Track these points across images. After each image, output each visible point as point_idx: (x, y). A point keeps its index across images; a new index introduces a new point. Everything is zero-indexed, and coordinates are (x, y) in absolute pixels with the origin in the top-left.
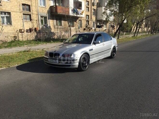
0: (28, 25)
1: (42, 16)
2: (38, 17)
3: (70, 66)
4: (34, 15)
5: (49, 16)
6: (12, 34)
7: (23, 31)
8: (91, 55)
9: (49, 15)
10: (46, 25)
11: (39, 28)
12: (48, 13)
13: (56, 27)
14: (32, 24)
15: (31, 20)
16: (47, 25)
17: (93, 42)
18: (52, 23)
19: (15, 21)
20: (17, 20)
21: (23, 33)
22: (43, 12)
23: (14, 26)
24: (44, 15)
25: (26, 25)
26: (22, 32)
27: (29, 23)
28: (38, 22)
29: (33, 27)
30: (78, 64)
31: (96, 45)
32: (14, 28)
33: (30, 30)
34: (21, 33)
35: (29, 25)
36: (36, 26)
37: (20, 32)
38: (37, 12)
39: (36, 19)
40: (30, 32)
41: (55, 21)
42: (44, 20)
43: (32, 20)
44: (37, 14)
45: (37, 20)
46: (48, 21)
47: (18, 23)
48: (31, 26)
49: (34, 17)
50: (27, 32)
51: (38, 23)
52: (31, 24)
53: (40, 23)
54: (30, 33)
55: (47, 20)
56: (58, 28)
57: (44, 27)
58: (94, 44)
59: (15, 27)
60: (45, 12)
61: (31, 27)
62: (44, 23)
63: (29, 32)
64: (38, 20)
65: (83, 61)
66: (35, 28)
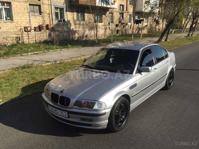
0: (36, 21)
1: (57, 7)
2: (50, 9)
4: (45, 6)
5: (66, 7)
6: (13, 33)
7: (29, 29)
8: (132, 97)
10: (62, 20)
11: (52, 24)
12: (66, 3)
13: (78, 22)
14: (43, 19)
15: (40, 12)
16: (64, 20)
17: (137, 69)
18: (71, 17)
19: (18, 15)
20: (20, 14)
21: (29, 33)
23: (17, 22)
24: (60, 5)
25: (34, 21)
26: (27, 31)
27: (37, 17)
28: (51, 16)
29: (43, 23)
32: (17, 25)
33: (40, 28)
34: (27, 33)
35: (39, 21)
36: (48, 22)
37: (25, 31)
38: (50, 2)
39: (48, 12)
40: (40, 30)
41: (75, 14)
42: (60, 13)
43: (42, 13)
44: (50, 4)
45: (49, 14)
46: (65, 14)
47: (23, 18)
49: (45, 9)
50: (35, 30)
51: (51, 18)
52: (41, 19)
53: (54, 17)
54: (39, 32)
55: (64, 13)
56: (80, 24)
59: (18, 23)
60: (61, 1)
61: (41, 24)
62: (60, 18)
63: (39, 30)
64: (51, 13)
65: (117, 112)
66: (46, 24)
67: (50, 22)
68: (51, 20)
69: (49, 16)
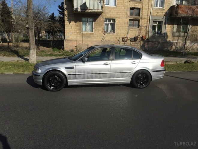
0: (133, 33)
1: (155, 20)
2: (148, 22)
4: (143, 20)
6: (113, 42)
7: (125, 39)
9: (166, 19)
10: (159, 32)
11: (148, 35)
12: (166, 16)
13: (177, 34)
16: (161, 32)
18: (170, 29)
19: (119, 28)
20: (121, 28)
21: (125, 42)
22: (157, 15)
23: (117, 34)
24: (159, 19)
25: (131, 33)
26: (124, 41)
27: (135, 30)
28: (148, 28)
32: (117, 36)
33: (135, 39)
34: (124, 42)
35: (135, 33)
36: (143, 34)
37: (122, 41)
38: (149, 17)
39: (146, 25)
41: (176, 26)
42: (158, 25)
43: (139, 27)
44: (149, 18)
45: (146, 27)
46: (163, 27)
47: (122, 31)
48: (138, 33)
49: (143, 23)
50: (131, 40)
51: (148, 30)
53: (151, 29)
54: (134, 42)
56: (179, 36)
57: (156, 34)
59: (119, 35)
61: (137, 35)
62: (157, 30)
63: (134, 41)
64: (148, 26)
66: (142, 36)
67: (146, 34)
68: (147, 32)
69: (146, 29)
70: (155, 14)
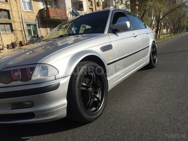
0: (8, 38)
1: (29, 24)
2: (22, 26)
3: (31, 115)
4: (16, 24)
5: (39, 24)
7: (1, 47)
8: (108, 64)
9: (38, 22)
10: (36, 36)
11: (25, 40)
12: (38, 20)
14: (15, 36)
15: (12, 30)
16: (38, 36)
18: (45, 32)
21: (2, 51)
22: (29, 18)
24: (32, 22)
25: (6, 39)
28: (24, 33)
29: (16, 40)
30: (65, 101)
31: (117, 36)
33: (13, 45)
35: (11, 39)
36: (21, 39)
38: (21, 20)
39: (20, 29)
40: (14, 47)
41: (49, 29)
42: (33, 29)
43: (14, 31)
44: (21, 22)
45: (21, 31)
46: (38, 30)
48: (14, 39)
49: (17, 26)
50: (8, 48)
51: (24, 34)
52: (13, 37)
53: (27, 33)
55: (36, 29)
57: (34, 38)
58: (114, 31)
60: (32, 18)
61: (14, 41)
62: (34, 34)
63: (12, 48)
64: (23, 30)
66: (19, 41)
67: (23, 38)
68: (24, 37)
69: (22, 34)
70: (27, 17)
